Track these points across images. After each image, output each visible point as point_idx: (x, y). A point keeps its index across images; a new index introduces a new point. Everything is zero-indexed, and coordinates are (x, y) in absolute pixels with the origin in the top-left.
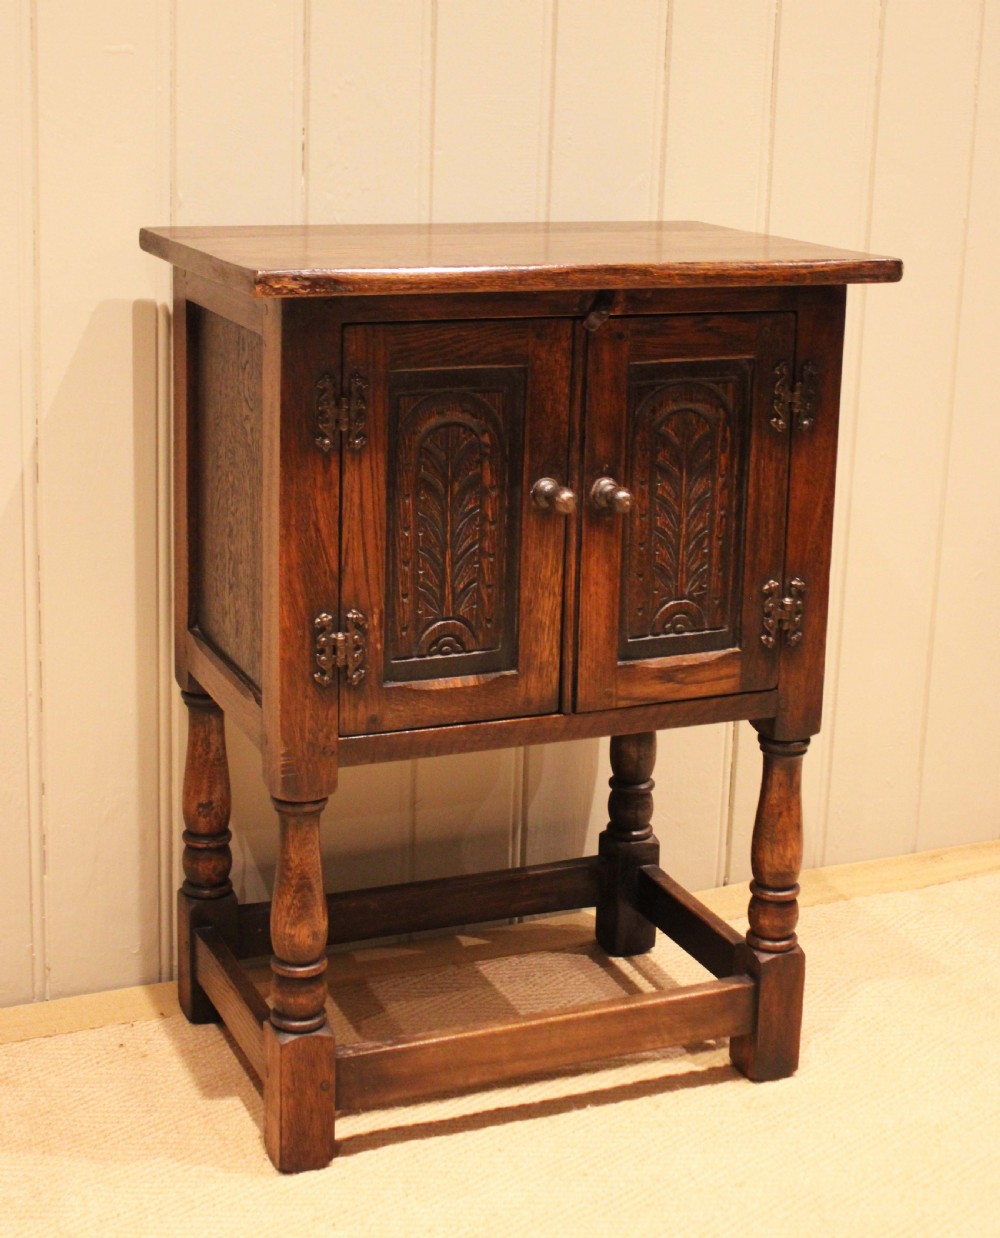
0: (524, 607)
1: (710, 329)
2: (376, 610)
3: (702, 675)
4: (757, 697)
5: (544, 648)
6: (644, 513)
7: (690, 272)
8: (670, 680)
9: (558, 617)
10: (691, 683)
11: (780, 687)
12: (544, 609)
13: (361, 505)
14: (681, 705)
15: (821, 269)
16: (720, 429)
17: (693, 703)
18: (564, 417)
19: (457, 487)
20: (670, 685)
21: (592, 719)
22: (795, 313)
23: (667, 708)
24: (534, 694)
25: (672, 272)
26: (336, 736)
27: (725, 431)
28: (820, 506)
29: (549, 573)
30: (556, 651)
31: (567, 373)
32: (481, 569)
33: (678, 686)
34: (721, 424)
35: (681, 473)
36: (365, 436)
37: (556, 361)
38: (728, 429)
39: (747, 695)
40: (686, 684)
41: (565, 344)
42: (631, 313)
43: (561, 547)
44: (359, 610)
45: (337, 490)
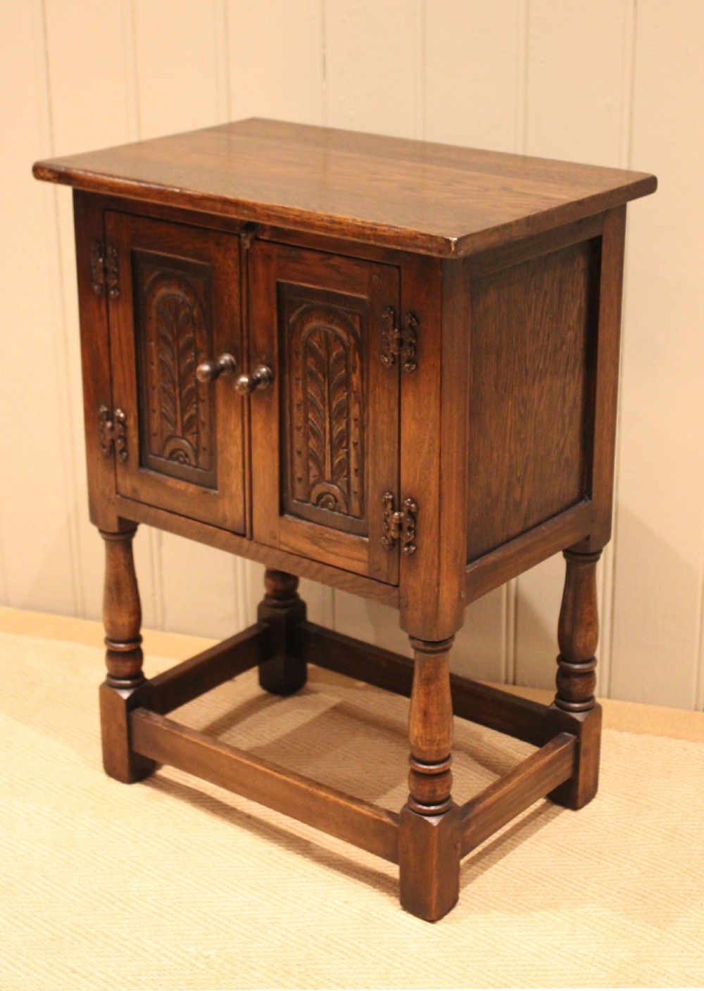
0: (219, 449)
1: (332, 266)
2: (132, 414)
3: (338, 550)
4: (383, 586)
5: (234, 482)
6: (299, 403)
7: (284, 216)
8: (315, 544)
9: (240, 463)
10: (333, 553)
11: (401, 585)
12: (231, 451)
13: (120, 339)
14: (326, 568)
15: (383, 233)
16: (351, 352)
17: (335, 569)
18: (237, 309)
19: (181, 344)
20: (315, 548)
21: (265, 550)
22: (399, 268)
23: (315, 565)
24: (228, 515)
25: (271, 213)
26: (114, 492)
27: (354, 354)
28: (427, 442)
29: (233, 427)
30: (240, 487)
31: (236, 276)
32: (197, 409)
33: (321, 551)
34: (352, 347)
35: (325, 381)
36: (119, 290)
37: (229, 266)
38: (357, 354)
39: (374, 582)
40: (328, 552)
41: (234, 254)
42: (275, 240)
43: (240, 408)
44: (123, 411)
45: (105, 324)
